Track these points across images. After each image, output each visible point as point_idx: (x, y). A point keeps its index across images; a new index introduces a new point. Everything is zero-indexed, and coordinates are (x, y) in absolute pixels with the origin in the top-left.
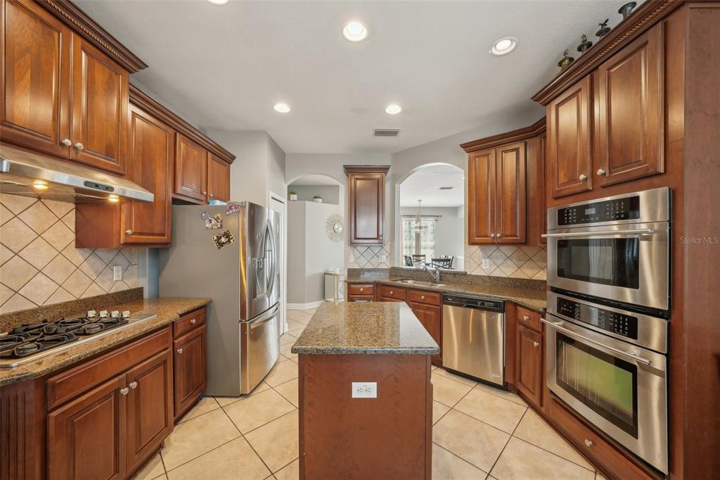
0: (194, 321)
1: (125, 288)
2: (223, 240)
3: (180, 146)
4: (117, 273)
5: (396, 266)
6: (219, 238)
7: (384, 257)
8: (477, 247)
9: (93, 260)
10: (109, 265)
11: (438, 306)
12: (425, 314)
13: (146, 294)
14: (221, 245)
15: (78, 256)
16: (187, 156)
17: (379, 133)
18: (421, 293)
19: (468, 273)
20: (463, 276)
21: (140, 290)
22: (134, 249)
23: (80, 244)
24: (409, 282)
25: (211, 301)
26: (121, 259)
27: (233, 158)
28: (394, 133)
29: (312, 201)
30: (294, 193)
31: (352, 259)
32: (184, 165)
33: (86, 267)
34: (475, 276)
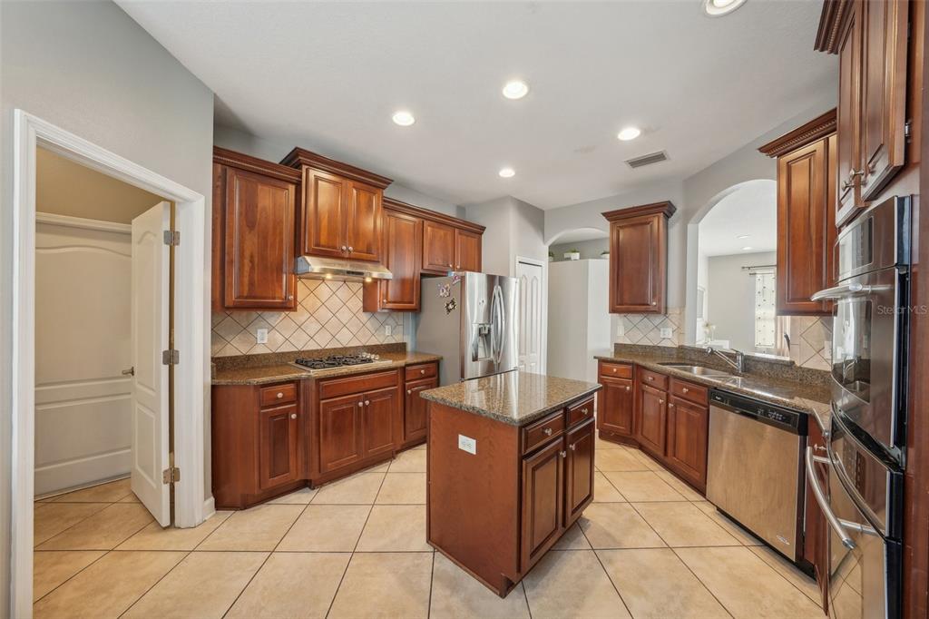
0: (422, 371)
1: (394, 342)
2: (451, 307)
3: (427, 230)
4: (388, 331)
5: (687, 344)
6: (448, 305)
7: (670, 330)
8: (815, 318)
9: (373, 320)
10: (383, 324)
11: (705, 406)
12: (688, 416)
13: (409, 348)
14: (449, 310)
15: (364, 317)
16: (434, 236)
17: (635, 163)
18: (684, 384)
19: (798, 364)
20: (787, 368)
21: (404, 345)
22: (401, 314)
23: (365, 310)
24: (696, 369)
25: (442, 358)
26: (390, 321)
27: (483, 229)
28: (660, 157)
29: (600, 258)
30: (575, 252)
31: (621, 332)
32: (431, 244)
33: (368, 325)
34: (809, 370)
